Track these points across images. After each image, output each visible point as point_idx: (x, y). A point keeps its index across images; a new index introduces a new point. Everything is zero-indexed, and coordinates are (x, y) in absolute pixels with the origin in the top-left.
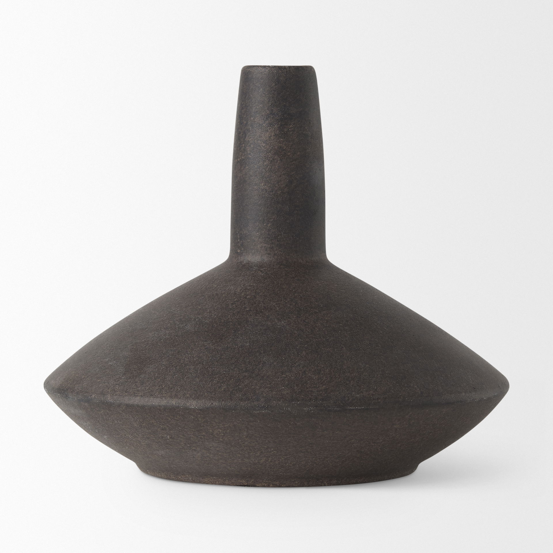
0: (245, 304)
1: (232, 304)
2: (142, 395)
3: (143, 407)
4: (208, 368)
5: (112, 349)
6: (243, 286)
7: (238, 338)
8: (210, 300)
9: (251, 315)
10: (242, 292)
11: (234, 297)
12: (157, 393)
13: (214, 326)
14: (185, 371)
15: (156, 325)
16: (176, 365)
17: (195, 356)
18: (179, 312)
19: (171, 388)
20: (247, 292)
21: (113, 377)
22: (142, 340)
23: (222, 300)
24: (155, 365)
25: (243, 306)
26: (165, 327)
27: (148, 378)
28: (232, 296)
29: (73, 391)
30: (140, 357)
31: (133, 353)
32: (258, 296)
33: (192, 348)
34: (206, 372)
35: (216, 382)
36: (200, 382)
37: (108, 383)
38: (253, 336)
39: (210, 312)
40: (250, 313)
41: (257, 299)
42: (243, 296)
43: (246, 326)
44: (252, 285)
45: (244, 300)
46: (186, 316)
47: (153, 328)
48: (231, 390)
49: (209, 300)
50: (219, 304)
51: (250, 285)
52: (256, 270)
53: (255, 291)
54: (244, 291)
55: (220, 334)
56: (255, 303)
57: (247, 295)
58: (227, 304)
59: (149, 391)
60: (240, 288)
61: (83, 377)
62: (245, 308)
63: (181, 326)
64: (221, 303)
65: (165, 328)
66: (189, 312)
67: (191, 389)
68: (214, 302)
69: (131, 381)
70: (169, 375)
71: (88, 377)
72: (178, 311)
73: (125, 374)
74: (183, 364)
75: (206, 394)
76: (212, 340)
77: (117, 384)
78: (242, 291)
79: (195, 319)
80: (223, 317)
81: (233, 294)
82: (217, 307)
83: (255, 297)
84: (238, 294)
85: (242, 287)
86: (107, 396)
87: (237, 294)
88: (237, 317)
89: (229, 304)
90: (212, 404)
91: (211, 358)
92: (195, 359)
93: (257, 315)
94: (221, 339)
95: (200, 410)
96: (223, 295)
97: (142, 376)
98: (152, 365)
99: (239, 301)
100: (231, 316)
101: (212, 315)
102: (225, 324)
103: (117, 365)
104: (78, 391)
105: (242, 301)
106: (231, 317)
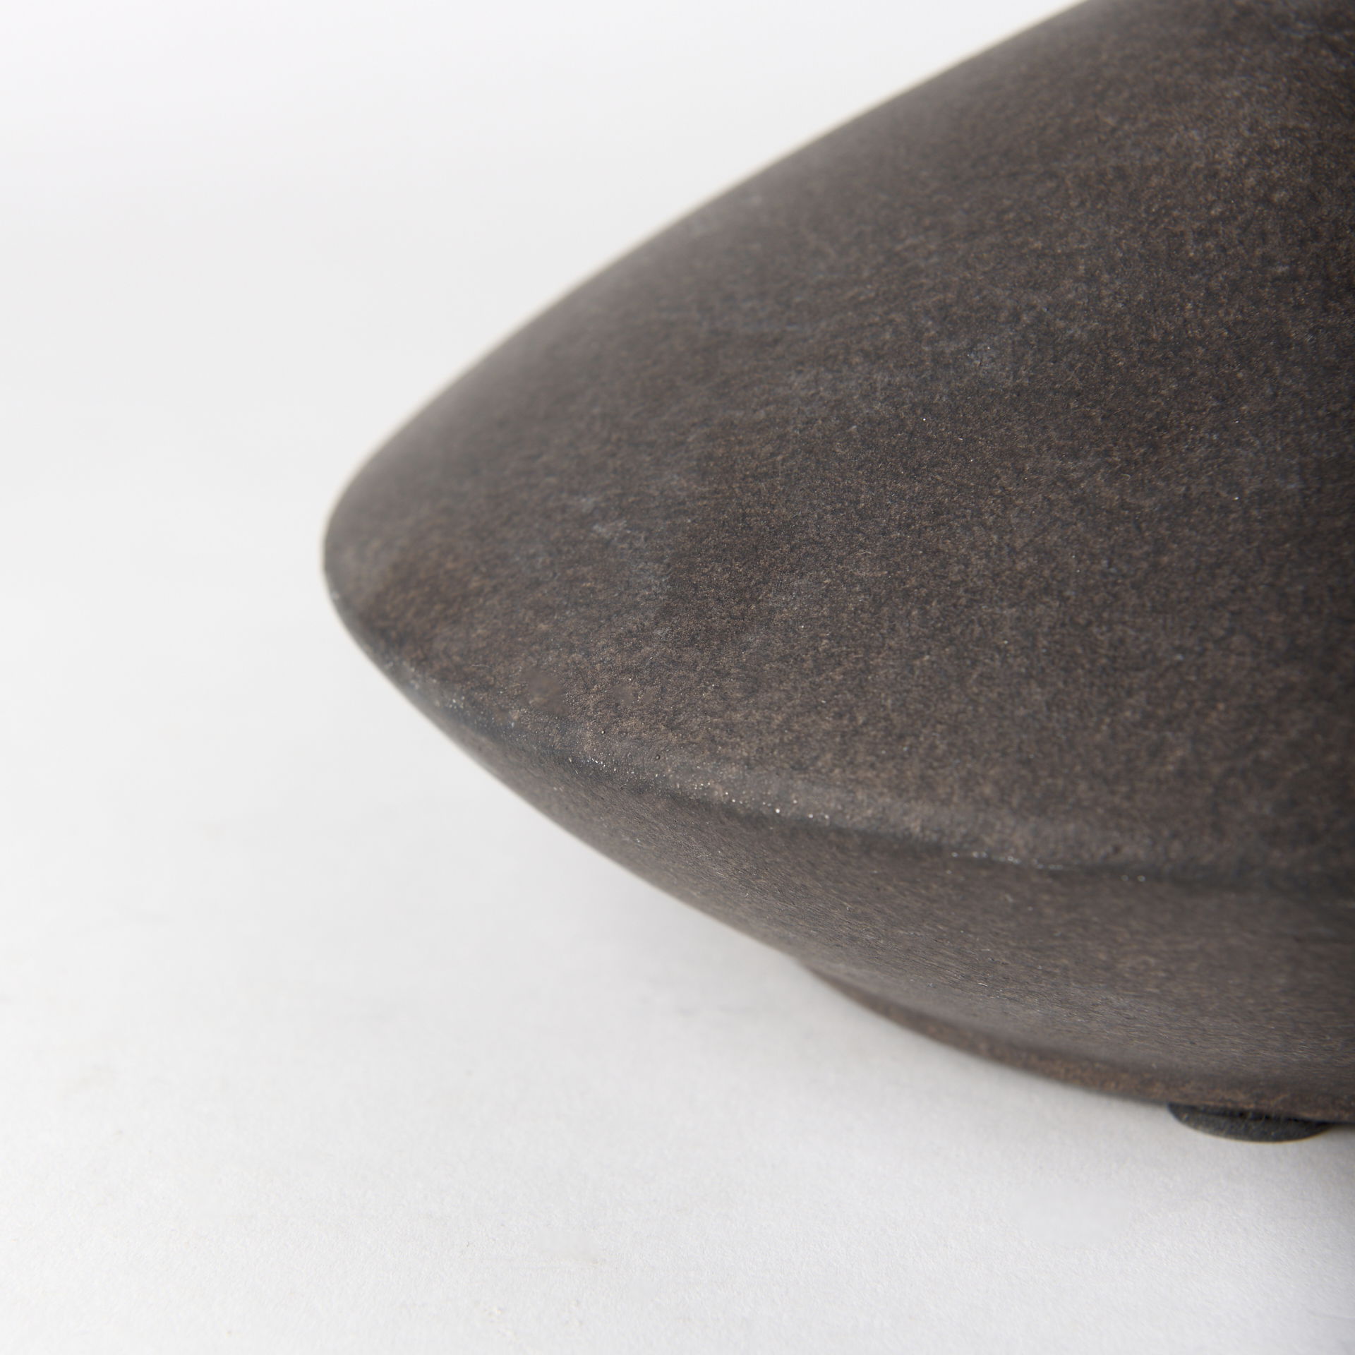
0: (1263, 236)
1: (1201, 235)
2: (752, 762)
3: (756, 820)
4: (1090, 623)
5: (614, 437)
6: (1251, 130)
7: (1238, 443)
8: (1088, 204)
9: (1298, 307)
10: (1247, 166)
11: (1211, 197)
12: (829, 756)
13: (1116, 360)
14: (973, 630)
15: (823, 325)
16: (924, 591)
17: (1019, 543)
18: (934, 260)
19: (901, 737)
20: (1269, 167)
21: (609, 619)
22: (755, 411)
23: (1147, 211)
24: (818, 582)
25: (1258, 252)
26: (866, 345)
27: (783, 659)
28: (1200, 188)
29: (426, 659)
30: (744, 515)
31: (711, 483)
32: (1326, 194)
33: (1003, 488)
34: (1079, 650)
35: (1138, 717)
36: (1049, 709)
37: (588, 654)
38: (1320, 437)
39: (1091, 278)
40: (1294, 291)
41: (1325, 211)
42: (1253, 189)
43: (1278, 370)
44: (1296, 128)
45: (1261, 212)
46: (971, 292)
47: (811, 341)
48: (1216, 770)
49: (1082, 203)
50: (1134, 230)
51: (1283, 128)
52: (1308, 40)
53: (1310, 162)
54: (1258, 159)
55: (1149, 416)
56: (1317, 237)
57: (1273, 188)
58: (1175, 235)
59: (788, 737)
60: (1238, 144)
61: (475, 583)
62: (1268, 261)
63: (947, 351)
64: (1145, 229)
65: (866, 355)
66: (986, 269)
67: (1004, 754)
68: (1108, 216)
69: (696, 664)
70: (890, 648)
71: (495, 590)
72: (930, 254)
73: (667, 612)
74: (961, 592)
75: (1083, 786)
76: (1107, 453)
77: (626, 671)
78: (1244, 160)
79: (1016, 317)
80: (1160, 311)
81: (1201, 177)
82: (1124, 247)
83: (1313, 197)
84: (1227, 180)
85: (1247, 134)
86: (580, 731)
87: (1222, 175)
88: (1227, 313)
89: (1183, 233)
90: (1117, 850)
91: (1104, 562)
92: (1021, 565)
93: (1332, 304)
94: (1155, 447)
95: (1054, 875)
96: (1155, 181)
97: (753, 640)
98: (802, 575)
99: (1235, 218)
100: (1196, 307)
101: (1100, 298)
102: (1171, 354)
103: (631, 544)
104: (445, 664)
105: (1249, 223)
106: (1200, 316)
